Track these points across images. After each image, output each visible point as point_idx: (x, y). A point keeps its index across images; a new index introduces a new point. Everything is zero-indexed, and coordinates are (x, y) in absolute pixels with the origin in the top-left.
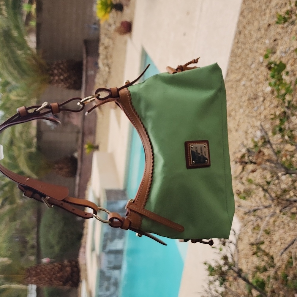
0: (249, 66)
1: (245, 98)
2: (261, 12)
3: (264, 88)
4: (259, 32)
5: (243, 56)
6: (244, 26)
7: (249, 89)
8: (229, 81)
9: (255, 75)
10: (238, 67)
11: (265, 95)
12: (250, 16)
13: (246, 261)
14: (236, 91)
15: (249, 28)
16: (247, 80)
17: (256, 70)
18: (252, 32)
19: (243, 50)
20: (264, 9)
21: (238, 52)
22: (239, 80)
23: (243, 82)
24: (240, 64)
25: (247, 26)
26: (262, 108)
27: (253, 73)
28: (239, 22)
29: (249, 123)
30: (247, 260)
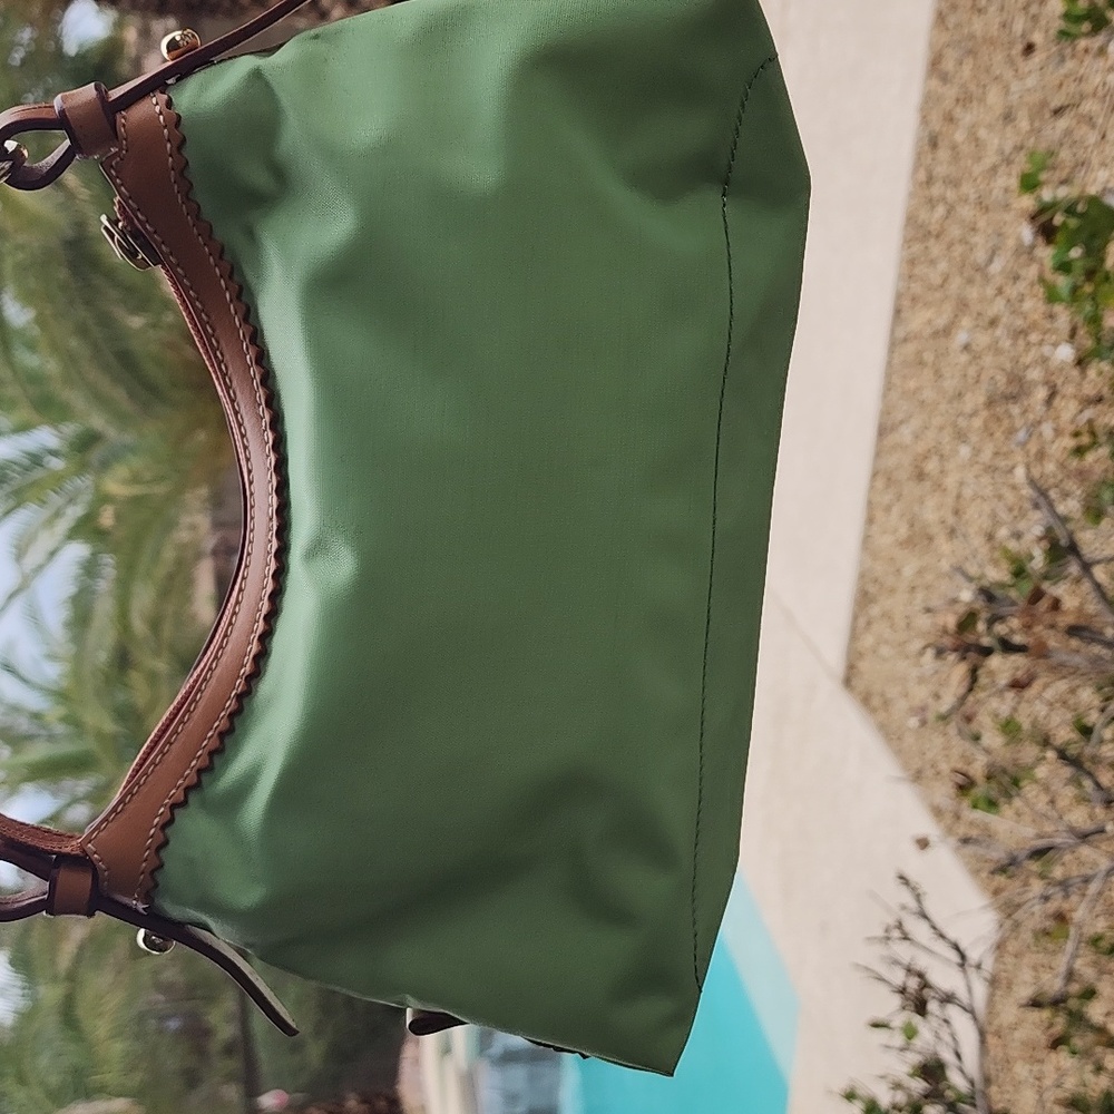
0: (981, 270)
1: (974, 399)
2: (1010, 49)
3: (1046, 350)
4: (1009, 129)
5: (955, 231)
6: (950, 111)
7: (988, 360)
8: (905, 340)
9: (1009, 301)
10: (936, 279)
11: (1053, 378)
12: (967, 70)
13: (1031, 1071)
14: (938, 375)
15: (966, 118)
16: (977, 326)
17: (1011, 282)
18: (982, 133)
19: (950, 210)
20: (1019, 33)
21: (933, 221)
22: (947, 332)
23: (961, 337)
24: (943, 266)
25: (958, 112)
26: (1047, 430)
27: (996, 295)
28: (929, 100)
29: (1000, 497)
30: (1036, 1068)
